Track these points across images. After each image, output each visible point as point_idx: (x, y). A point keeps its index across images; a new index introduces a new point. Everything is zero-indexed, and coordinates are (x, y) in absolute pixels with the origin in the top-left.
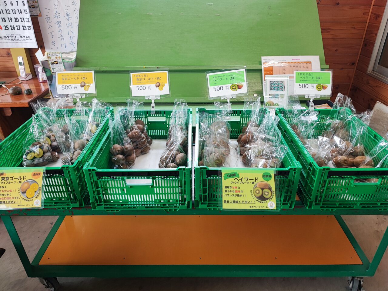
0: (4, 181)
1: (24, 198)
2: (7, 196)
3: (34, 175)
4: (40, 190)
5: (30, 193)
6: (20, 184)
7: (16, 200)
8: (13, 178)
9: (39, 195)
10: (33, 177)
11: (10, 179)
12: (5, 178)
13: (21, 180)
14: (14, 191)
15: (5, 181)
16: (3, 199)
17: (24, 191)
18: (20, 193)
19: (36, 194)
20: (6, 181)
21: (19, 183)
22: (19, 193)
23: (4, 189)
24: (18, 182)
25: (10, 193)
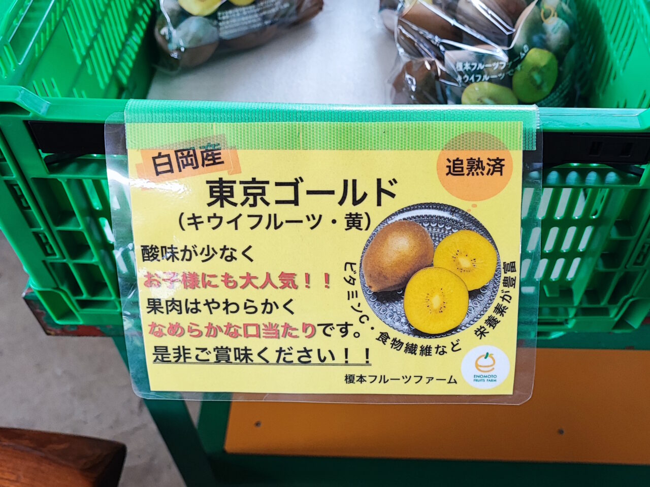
0: (228, 212)
1: (393, 334)
2: (261, 319)
3: (455, 168)
4: (509, 282)
5: (436, 301)
6: (359, 238)
7: (336, 342)
8: (295, 185)
9: (498, 316)
10: (449, 189)
11: (272, 193)
12: (238, 190)
13: (360, 209)
14: (317, 280)
15: (239, 209)
16: (235, 335)
17: (389, 284)
18: (362, 298)
19: (479, 308)
20: (247, 210)
21: (349, 227)
22: (351, 295)
23: (238, 268)
24: (342, 223)
25: (288, 293)
